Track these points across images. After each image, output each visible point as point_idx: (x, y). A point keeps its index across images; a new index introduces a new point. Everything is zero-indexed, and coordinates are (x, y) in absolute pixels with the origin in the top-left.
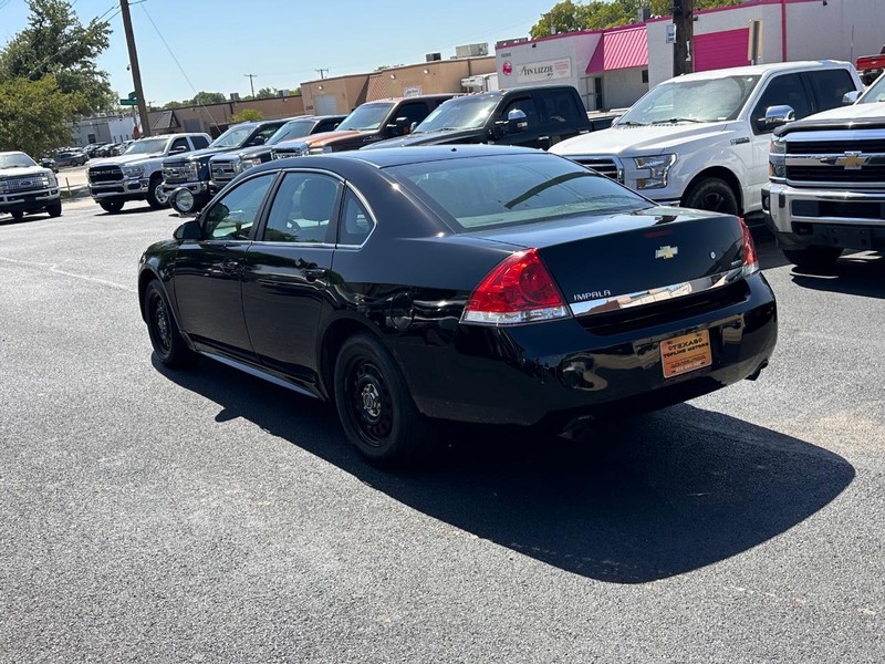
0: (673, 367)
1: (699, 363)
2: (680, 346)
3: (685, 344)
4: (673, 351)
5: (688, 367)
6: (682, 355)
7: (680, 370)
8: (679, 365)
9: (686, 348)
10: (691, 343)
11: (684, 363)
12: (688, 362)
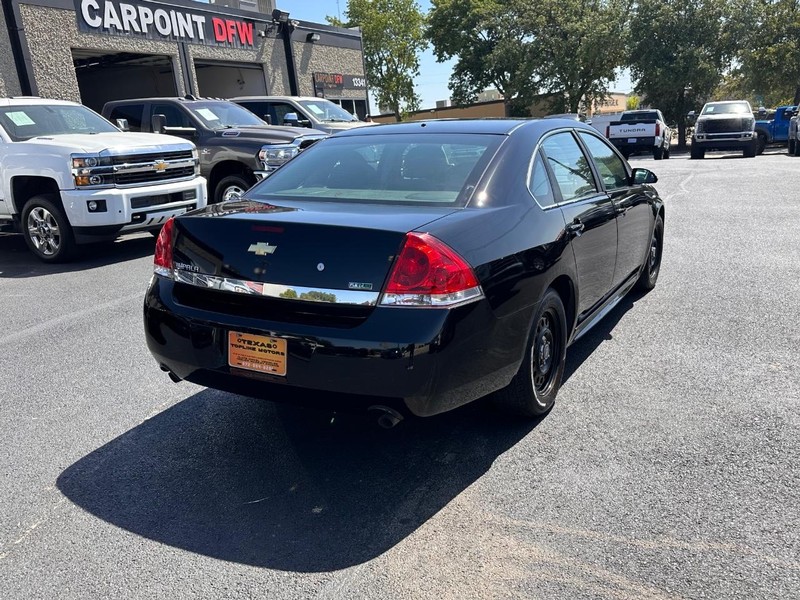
0: (239, 359)
1: (271, 368)
2: (250, 342)
3: (256, 344)
4: (242, 344)
5: (256, 367)
6: (250, 353)
7: (246, 365)
8: (246, 360)
9: (257, 347)
10: (263, 345)
11: (252, 361)
12: (257, 362)
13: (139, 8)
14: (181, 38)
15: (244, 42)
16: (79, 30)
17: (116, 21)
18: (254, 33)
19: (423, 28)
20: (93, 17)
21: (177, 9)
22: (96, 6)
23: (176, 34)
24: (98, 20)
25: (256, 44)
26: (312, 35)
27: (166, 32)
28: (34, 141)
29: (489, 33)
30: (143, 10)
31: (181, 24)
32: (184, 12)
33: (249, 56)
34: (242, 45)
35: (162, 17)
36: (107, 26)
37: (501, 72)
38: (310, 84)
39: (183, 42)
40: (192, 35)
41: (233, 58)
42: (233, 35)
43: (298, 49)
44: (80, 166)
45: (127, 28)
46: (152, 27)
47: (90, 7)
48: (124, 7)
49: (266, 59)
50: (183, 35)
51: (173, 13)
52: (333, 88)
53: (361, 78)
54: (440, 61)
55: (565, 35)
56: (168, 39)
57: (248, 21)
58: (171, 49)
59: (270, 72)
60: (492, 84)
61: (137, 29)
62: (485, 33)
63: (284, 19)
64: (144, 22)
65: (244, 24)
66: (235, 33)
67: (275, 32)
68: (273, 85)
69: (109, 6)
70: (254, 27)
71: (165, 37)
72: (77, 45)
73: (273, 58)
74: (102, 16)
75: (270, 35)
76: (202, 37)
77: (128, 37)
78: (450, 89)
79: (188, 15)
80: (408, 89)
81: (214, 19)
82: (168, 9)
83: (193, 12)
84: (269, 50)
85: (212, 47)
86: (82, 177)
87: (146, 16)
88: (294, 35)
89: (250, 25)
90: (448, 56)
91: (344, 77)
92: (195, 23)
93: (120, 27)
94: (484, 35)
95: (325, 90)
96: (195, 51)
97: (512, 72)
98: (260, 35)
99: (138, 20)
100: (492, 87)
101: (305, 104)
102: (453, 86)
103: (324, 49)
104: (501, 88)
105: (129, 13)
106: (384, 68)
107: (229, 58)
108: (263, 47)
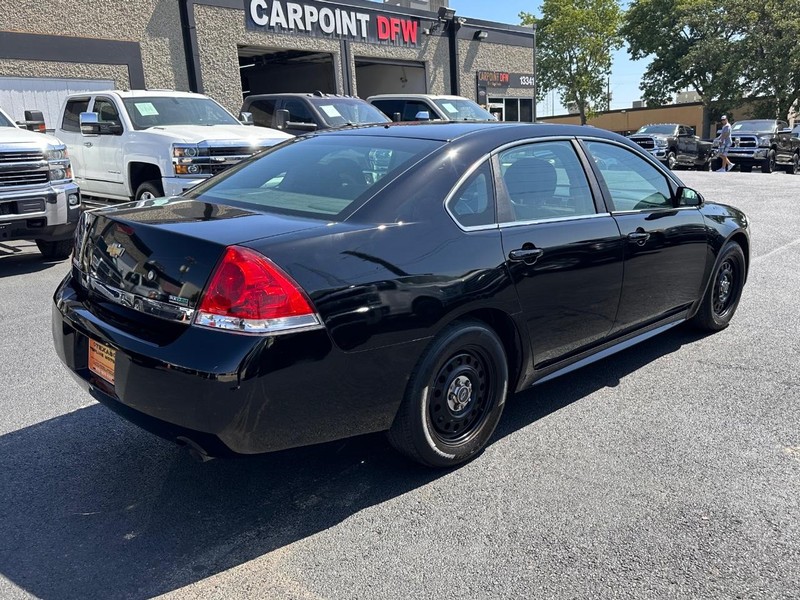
1: (112, 377)
2: (100, 347)
3: (104, 350)
4: (96, 348)
5: (103, 374)
6: (100, 359)
7: (98, 371)
8: (98, 365)
9: (104, 353)
10: (108, 352)
11: (101, 367)
12: (104, 369)
13: (305, 7)
14: (343, 36)
15: (407, 40)
16: (246, 28)
17: (282, 20)
18: (418, 30)
19: (621, 26)
20: (260, 16)
21: (342, 8)
22: (264, 6)
23: (339, 32)
24: (265, 18)
25: (419, 42)
26: (480, 32)
27: (330, 30)
28: (151, 130)
29: (692, 31)
30: (308, 9)
31: (345, 22)
32: (349, 10)
33: (411, 54)
34: (405, 43)
35: (327, 16)
36: (273, 24)
37: (701, 72)
38: (472, 83)
39: (345, 40)
40: (354, 33)
41: (395, 57)
42: (397, 33)
43: (463, 47)
44: (181, 155)
45: (292, 26)
46: (316, 26)
47: (259, 6)
48: (291, 6)
49: (428, 57)
50: (346, 33)
51: (337, 11)
52: (497, 86)
53: (529, 76)
54: (633, 58)
55: (779, 34)
56: (330, 37)
57: (413, 19)
58: (333, 47)
59: (431, 70)
60: (691, 86)
61: (301, 27)
62: (687, 29)
63: (450, 17)
64: (309, 19)
65: (409, 22)
66: (399, 31)
67: (441, 30)
68: (433, 83)
69: (277, 6)
70: (419, 25)
71: (328, 34)
72: (244, 42)
73: (435, 56)
74: (269, 15)
75: (435, 33)
76: (364, 35)
77: (292, 34)
78: (642, 89)
79: (353, 14)
80: (596, 88)
81: (378, 17)
82: (333, 7)
83: (357, 10)
84: (433, 47)
85: (374, 45)
86: (182, 166)
87: (312, 14)
88: (459, 33)
89: (415, 23)
90: (643, 54)
91: (511, 76)
92: (358, 21)
93: (285, 25)
94: (686, 32)
95: (488, 89)
96: (356, 49)
97: (714, 73)
98: (424, 33)
99: (303, 19)
100: (691, 88)
101: (440, 102)
102: (645, 86)
103: (492, 47)
104: (701, 89)
105: (295, 11)
106: (574, 67)
107: (390, 56)
108: (426, 45)
